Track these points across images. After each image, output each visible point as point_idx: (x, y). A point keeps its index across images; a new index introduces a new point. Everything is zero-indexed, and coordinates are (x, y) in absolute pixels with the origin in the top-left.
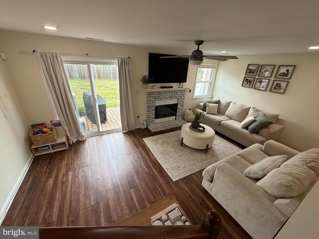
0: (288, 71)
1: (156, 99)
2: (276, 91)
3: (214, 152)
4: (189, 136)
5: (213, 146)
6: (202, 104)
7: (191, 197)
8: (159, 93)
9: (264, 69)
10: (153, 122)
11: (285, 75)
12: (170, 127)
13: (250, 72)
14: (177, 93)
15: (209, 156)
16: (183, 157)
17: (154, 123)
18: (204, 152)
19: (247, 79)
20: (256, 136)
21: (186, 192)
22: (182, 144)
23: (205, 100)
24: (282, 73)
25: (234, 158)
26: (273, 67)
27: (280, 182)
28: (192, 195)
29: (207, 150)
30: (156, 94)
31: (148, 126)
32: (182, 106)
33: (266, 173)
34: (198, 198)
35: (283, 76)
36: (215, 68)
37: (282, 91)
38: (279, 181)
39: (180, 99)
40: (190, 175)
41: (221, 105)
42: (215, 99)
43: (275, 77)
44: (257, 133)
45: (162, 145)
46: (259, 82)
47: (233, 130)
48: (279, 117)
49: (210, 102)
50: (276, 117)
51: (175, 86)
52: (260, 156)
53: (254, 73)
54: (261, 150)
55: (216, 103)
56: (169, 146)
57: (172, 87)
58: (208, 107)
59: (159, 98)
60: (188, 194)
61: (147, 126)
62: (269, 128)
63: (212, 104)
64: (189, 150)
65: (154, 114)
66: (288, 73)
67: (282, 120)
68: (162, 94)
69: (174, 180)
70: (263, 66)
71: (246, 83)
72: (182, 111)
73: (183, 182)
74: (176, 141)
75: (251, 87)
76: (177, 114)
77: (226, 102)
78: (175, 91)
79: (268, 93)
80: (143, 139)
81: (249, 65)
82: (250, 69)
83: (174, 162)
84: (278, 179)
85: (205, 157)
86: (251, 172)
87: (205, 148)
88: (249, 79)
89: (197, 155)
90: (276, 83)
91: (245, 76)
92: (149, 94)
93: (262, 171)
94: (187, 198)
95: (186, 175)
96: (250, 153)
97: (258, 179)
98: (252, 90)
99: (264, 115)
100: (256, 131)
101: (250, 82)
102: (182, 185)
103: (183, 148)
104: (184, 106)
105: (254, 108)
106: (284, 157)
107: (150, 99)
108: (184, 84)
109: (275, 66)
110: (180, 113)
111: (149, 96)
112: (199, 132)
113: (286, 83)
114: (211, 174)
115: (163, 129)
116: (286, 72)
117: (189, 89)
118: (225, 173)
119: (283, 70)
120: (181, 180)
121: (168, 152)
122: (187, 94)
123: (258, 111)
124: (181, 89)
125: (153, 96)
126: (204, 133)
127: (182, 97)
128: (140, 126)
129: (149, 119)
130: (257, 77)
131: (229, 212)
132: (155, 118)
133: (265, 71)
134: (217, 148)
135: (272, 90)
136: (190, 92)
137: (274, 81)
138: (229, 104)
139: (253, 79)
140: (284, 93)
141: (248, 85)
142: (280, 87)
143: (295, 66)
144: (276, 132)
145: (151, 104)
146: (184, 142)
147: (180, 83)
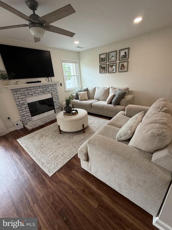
0: (125, 53)
1: (25, 96)
2: (122, 70)
3: (91, 129)
4: (63, 121)
5: (89, 125)
6: (75, 95)
7: (71, 188)
8: (27, 89)
9: (111, 56)
10: (30, 120)
11: (125, 56)
12: (49, 120)
13: (102, 60)
14: (48, 87)
15: (86, 135)
16: (62, 144)
17: (32, 121)
18: (82, 133)
19: (101, 67)
20: (118, 107)
21: (65, 184)
22: (61, 132)
23: (76, 90)
24: (123, 56)
25: (106, 128)
26: (115, 52)
27: (151, 133)
28: (72, 185)
29: (84, 130)
30: (24, 91)
31: (26, 126)
32: (58, 99)
33: (134, 131)
34: (79, 185)
35: (124, 58)
36: (77, 63)
37: (126, 69)
38: (149, 132)
39: (54, 93)
40: (69, 161)
41: (89, 92)
42: (84, 88)
43: (119, 60)
44: (119, 104)
45: (39, 140)
46: (110, 66)
47: (102, 108)
48: (130, 90)
49: (80, 91)
50: (128, 89)
51: (44, 80)
52: (125, 120)
53: (105, 60)
54: (125, 115)
55: (85, 90)
56: (47, 138)
57: (40, 82)
58: (79, 95)
59: (28, 94)
60: (68, 186)
61: (24, 126)
62: (125, 98)
63: (82, 92)
64: (68, 135)
65: (29, 111)
66: (126, 55)
67: (132, 91)
68: (31, 90)
69: (50, 175)
70: (109, 54)
71: (102, 70)
72: (59, 104)
73: (61, 172)
74: (55, 131)
75: (106, 72)
76: (55, 107)
77: (92, 88)
78: (45, 86)
79: (117, 73)
80: (18, 140)
81: (100, 55)
82: (101, 58)
83: (52, 153)
84: (148, 130)
85: (83, 137)
86: (121, 135)
87: (81, 128)
88: (103, 66)
89: (77, 138)
90: (121, 64)
91: (100, 64)
92: (15, 91)
93: (130, 130)
94: (66, 192)
95: (65, 163)
96: (117, 120)
97: (129, 140)
98: (107, 74)
99: (120, 90)
100: (117, 103)
101: (104, 68)
102: (60, 177)
103: (61, 136)
104: (60, 99)
105: (112, 87)
106: (142, 113)
107: (18, 97)
108: (52, 78)
109: (116, 51)
110: (58, 106)
111: (15, 93)
112: (72, 115)
113: (127, 62)
114: (85, 152)
115: (42, 123)
116: (125, 55)
117: (60, 83)
118: (97, 145)
119: (122, 53)
120: (59, 171)
121: (45, 144)
122: (59, 88)
123: (115, 88)
124: (50, 83)
125: (20, 93)
126: (77, 115)
127: (55, 91)
128: (15, 128)
129: (24, 118)
130: (108, 63)
131: (113, 187)
132: (32, 116)
133: (112, 57)
134: (93, 126)
135: (120, 71)
136: (61, 85)
137: (119, 63)
138: (95, 89)
139: (105, 65)
140: (127, 71)
141: (104, 71)
142: (124, 67)
143: (129, 48)
144: (130, 100)
145: (21, 102)
146: (61, 129)
147: (48, 78)
